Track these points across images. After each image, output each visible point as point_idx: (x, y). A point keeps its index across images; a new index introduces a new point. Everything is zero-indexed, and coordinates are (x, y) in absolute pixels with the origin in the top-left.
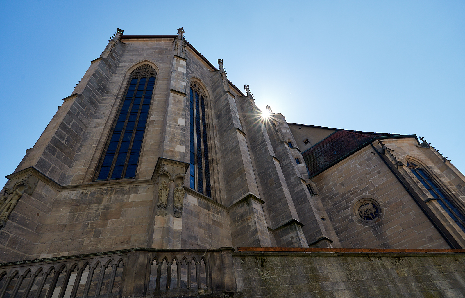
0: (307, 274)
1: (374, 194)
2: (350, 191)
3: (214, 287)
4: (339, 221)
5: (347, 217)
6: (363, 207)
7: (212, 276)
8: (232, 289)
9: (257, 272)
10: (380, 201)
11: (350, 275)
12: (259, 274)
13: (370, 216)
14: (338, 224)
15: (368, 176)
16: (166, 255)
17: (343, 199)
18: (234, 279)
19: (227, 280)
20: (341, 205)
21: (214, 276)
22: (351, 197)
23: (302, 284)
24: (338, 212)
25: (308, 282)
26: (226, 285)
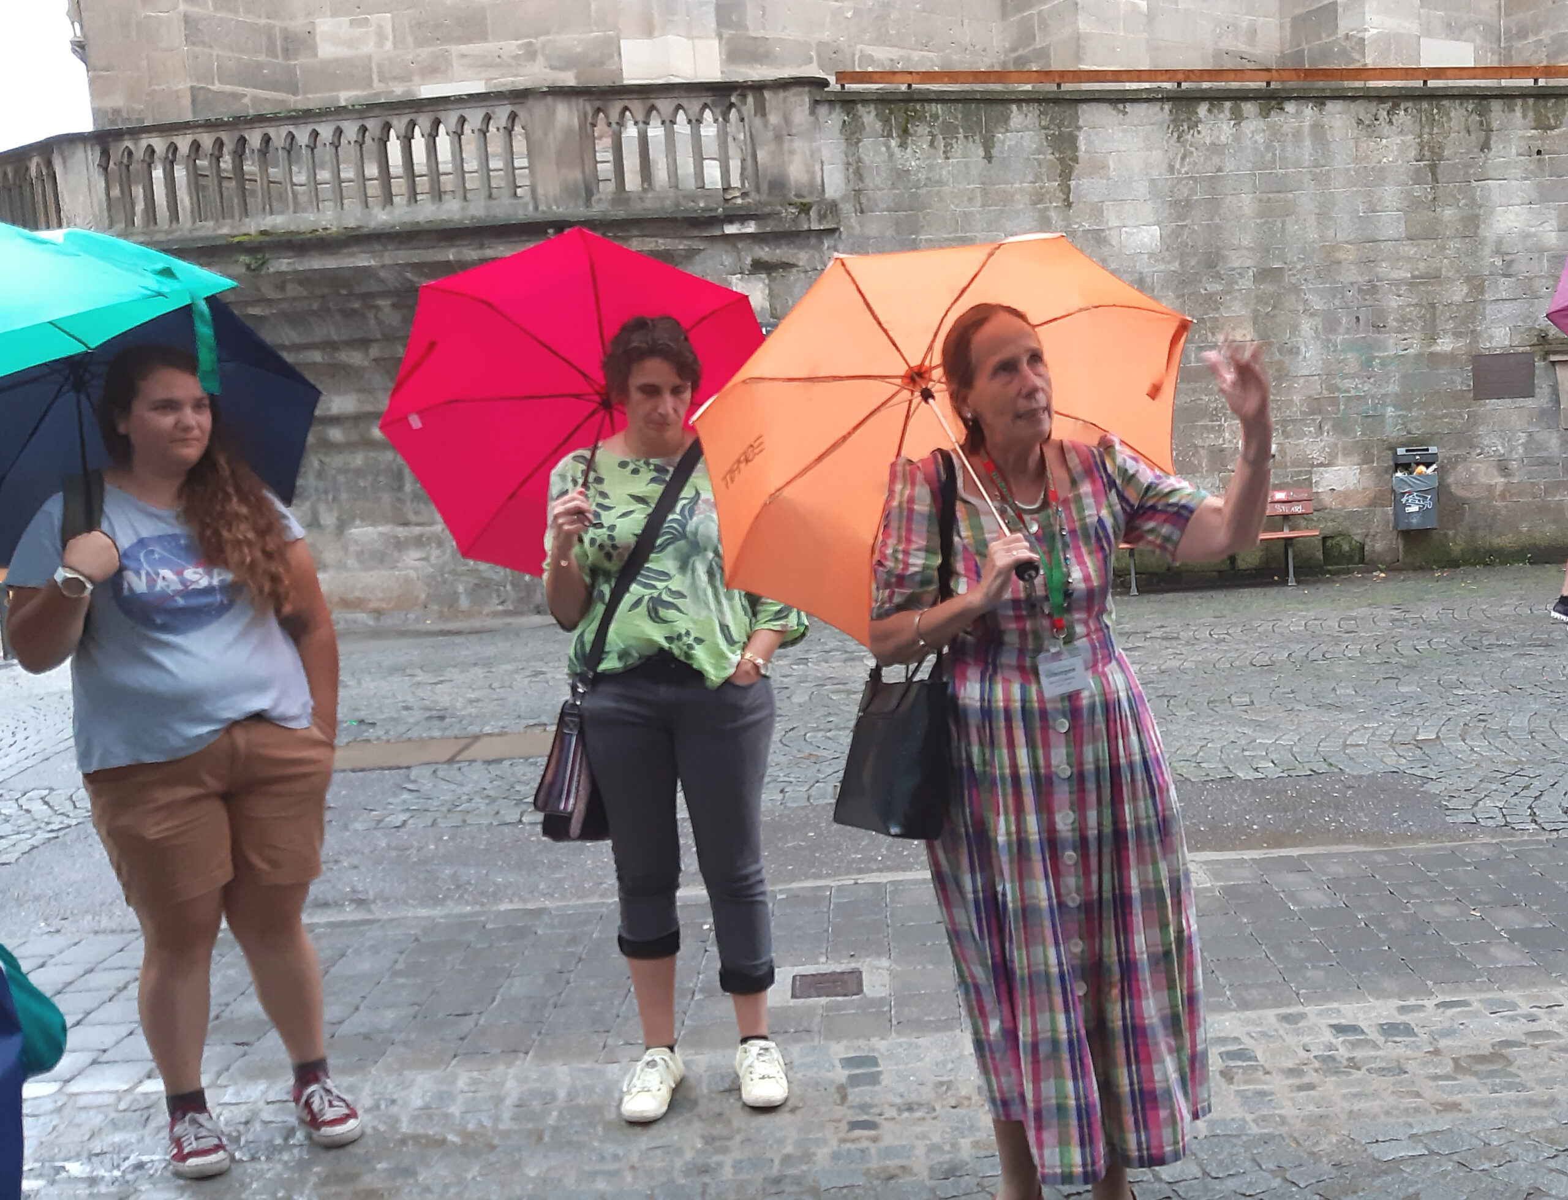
0: (1041, 156)
3: (765, 187)
7: (759, 156)
8: (811, 193)
9: (888, 147)
11: (1183, 158)
12: (891, 156)
16: (627, 103)
18: (817, 168)
19: (796, 172)
21: (762, 155)
23: (1017, 185)
25: (1038, 178)
26: (793, 183)
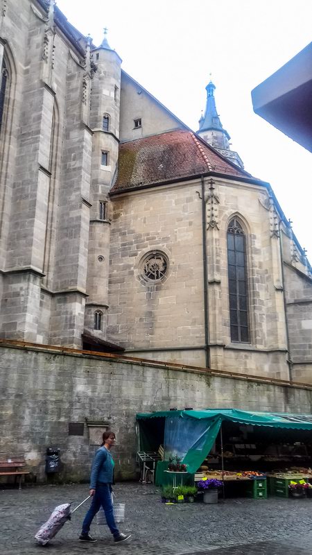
1: (170, 250)
2: (148, 234)
4: (118, 268)
5: (129, 266)
6: (152, 259)
10: (172, 260)
13: (155, 274)
14: (115, 271)
15: (177, 223)
17: (136, 242)
20: (130, 248)
22: (146, 242)
24: (123, 256)
